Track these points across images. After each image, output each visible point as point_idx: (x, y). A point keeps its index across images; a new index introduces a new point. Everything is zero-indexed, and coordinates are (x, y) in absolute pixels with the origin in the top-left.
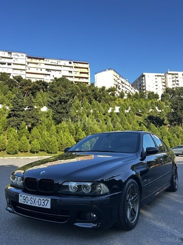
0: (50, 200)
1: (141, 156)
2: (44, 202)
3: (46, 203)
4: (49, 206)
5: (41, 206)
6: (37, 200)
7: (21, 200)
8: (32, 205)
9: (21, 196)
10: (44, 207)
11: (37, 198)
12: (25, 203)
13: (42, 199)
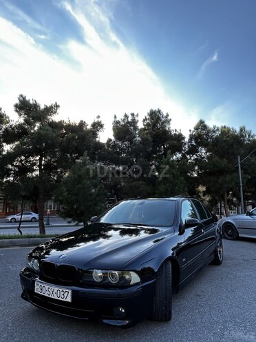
0: (70, 292)
1: (180, 231)
2: (63, 294)
3: (66, 295)
4: (69, 299)
5: (60, 299)
6: (55, 291)
7: (38, 290)
8: (50, 296)
9: (38, 285)
10: (64, 300)
11: (56, 289)
12: (42, 294)
13: (61, 290)
